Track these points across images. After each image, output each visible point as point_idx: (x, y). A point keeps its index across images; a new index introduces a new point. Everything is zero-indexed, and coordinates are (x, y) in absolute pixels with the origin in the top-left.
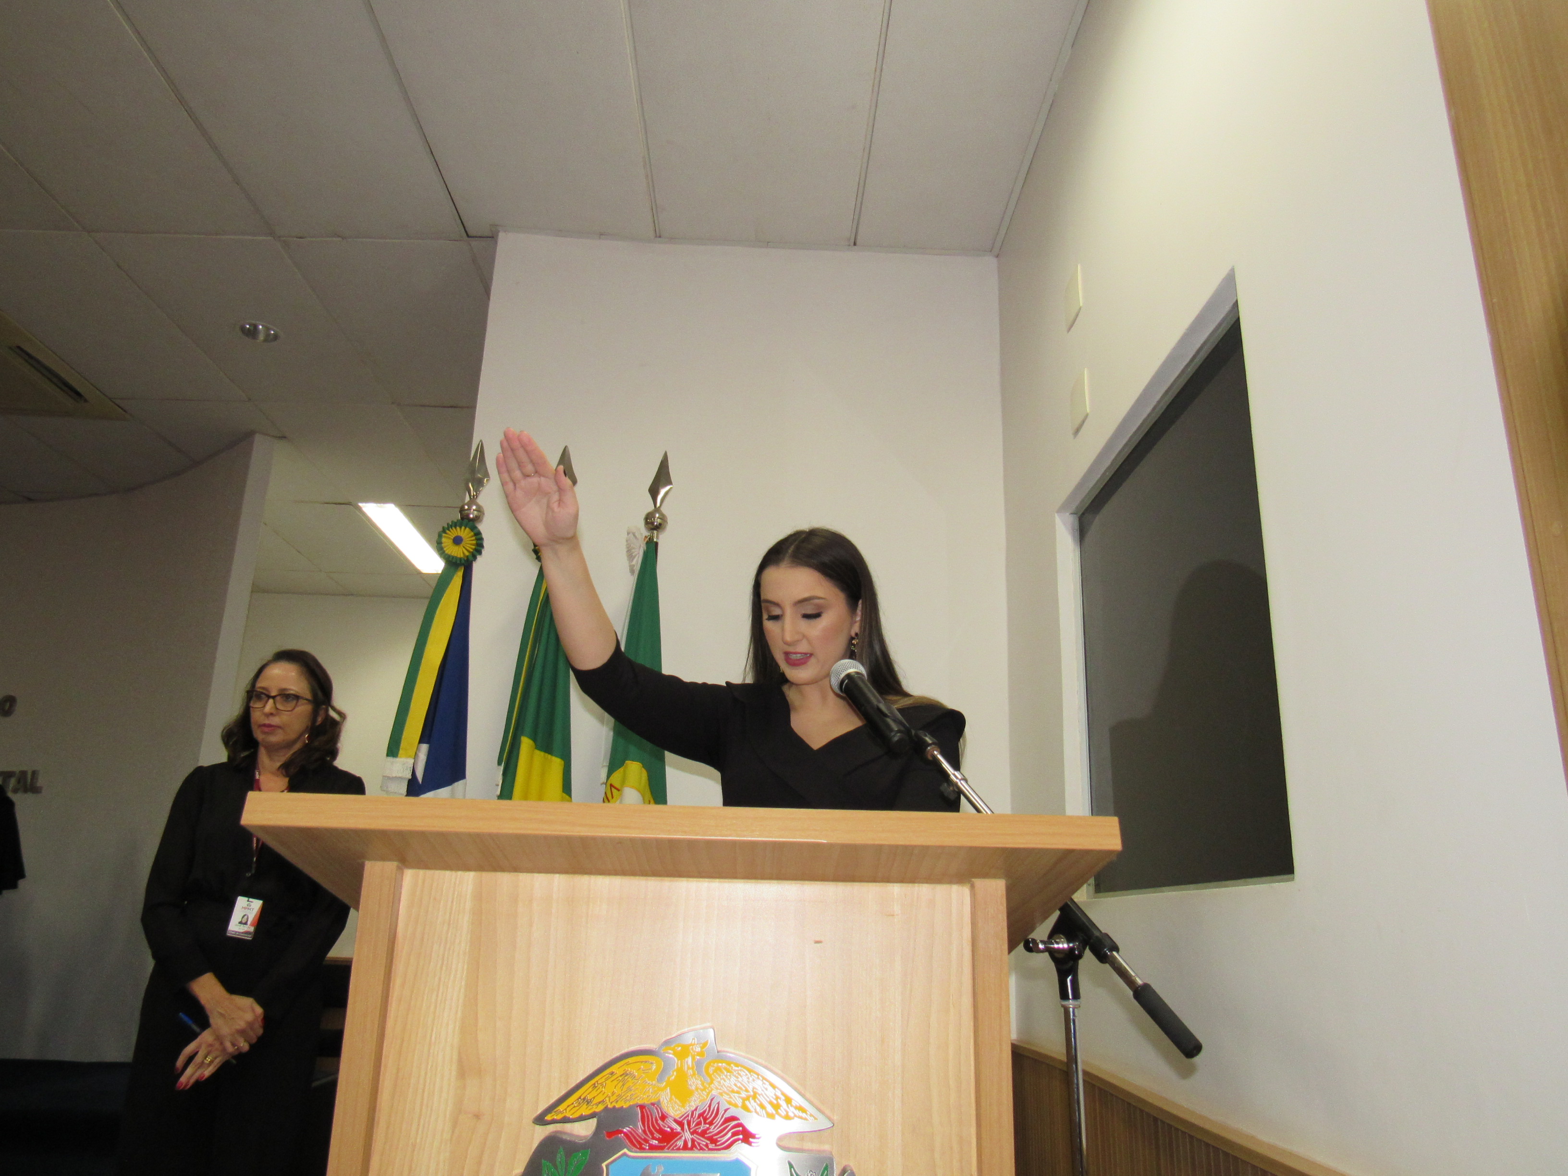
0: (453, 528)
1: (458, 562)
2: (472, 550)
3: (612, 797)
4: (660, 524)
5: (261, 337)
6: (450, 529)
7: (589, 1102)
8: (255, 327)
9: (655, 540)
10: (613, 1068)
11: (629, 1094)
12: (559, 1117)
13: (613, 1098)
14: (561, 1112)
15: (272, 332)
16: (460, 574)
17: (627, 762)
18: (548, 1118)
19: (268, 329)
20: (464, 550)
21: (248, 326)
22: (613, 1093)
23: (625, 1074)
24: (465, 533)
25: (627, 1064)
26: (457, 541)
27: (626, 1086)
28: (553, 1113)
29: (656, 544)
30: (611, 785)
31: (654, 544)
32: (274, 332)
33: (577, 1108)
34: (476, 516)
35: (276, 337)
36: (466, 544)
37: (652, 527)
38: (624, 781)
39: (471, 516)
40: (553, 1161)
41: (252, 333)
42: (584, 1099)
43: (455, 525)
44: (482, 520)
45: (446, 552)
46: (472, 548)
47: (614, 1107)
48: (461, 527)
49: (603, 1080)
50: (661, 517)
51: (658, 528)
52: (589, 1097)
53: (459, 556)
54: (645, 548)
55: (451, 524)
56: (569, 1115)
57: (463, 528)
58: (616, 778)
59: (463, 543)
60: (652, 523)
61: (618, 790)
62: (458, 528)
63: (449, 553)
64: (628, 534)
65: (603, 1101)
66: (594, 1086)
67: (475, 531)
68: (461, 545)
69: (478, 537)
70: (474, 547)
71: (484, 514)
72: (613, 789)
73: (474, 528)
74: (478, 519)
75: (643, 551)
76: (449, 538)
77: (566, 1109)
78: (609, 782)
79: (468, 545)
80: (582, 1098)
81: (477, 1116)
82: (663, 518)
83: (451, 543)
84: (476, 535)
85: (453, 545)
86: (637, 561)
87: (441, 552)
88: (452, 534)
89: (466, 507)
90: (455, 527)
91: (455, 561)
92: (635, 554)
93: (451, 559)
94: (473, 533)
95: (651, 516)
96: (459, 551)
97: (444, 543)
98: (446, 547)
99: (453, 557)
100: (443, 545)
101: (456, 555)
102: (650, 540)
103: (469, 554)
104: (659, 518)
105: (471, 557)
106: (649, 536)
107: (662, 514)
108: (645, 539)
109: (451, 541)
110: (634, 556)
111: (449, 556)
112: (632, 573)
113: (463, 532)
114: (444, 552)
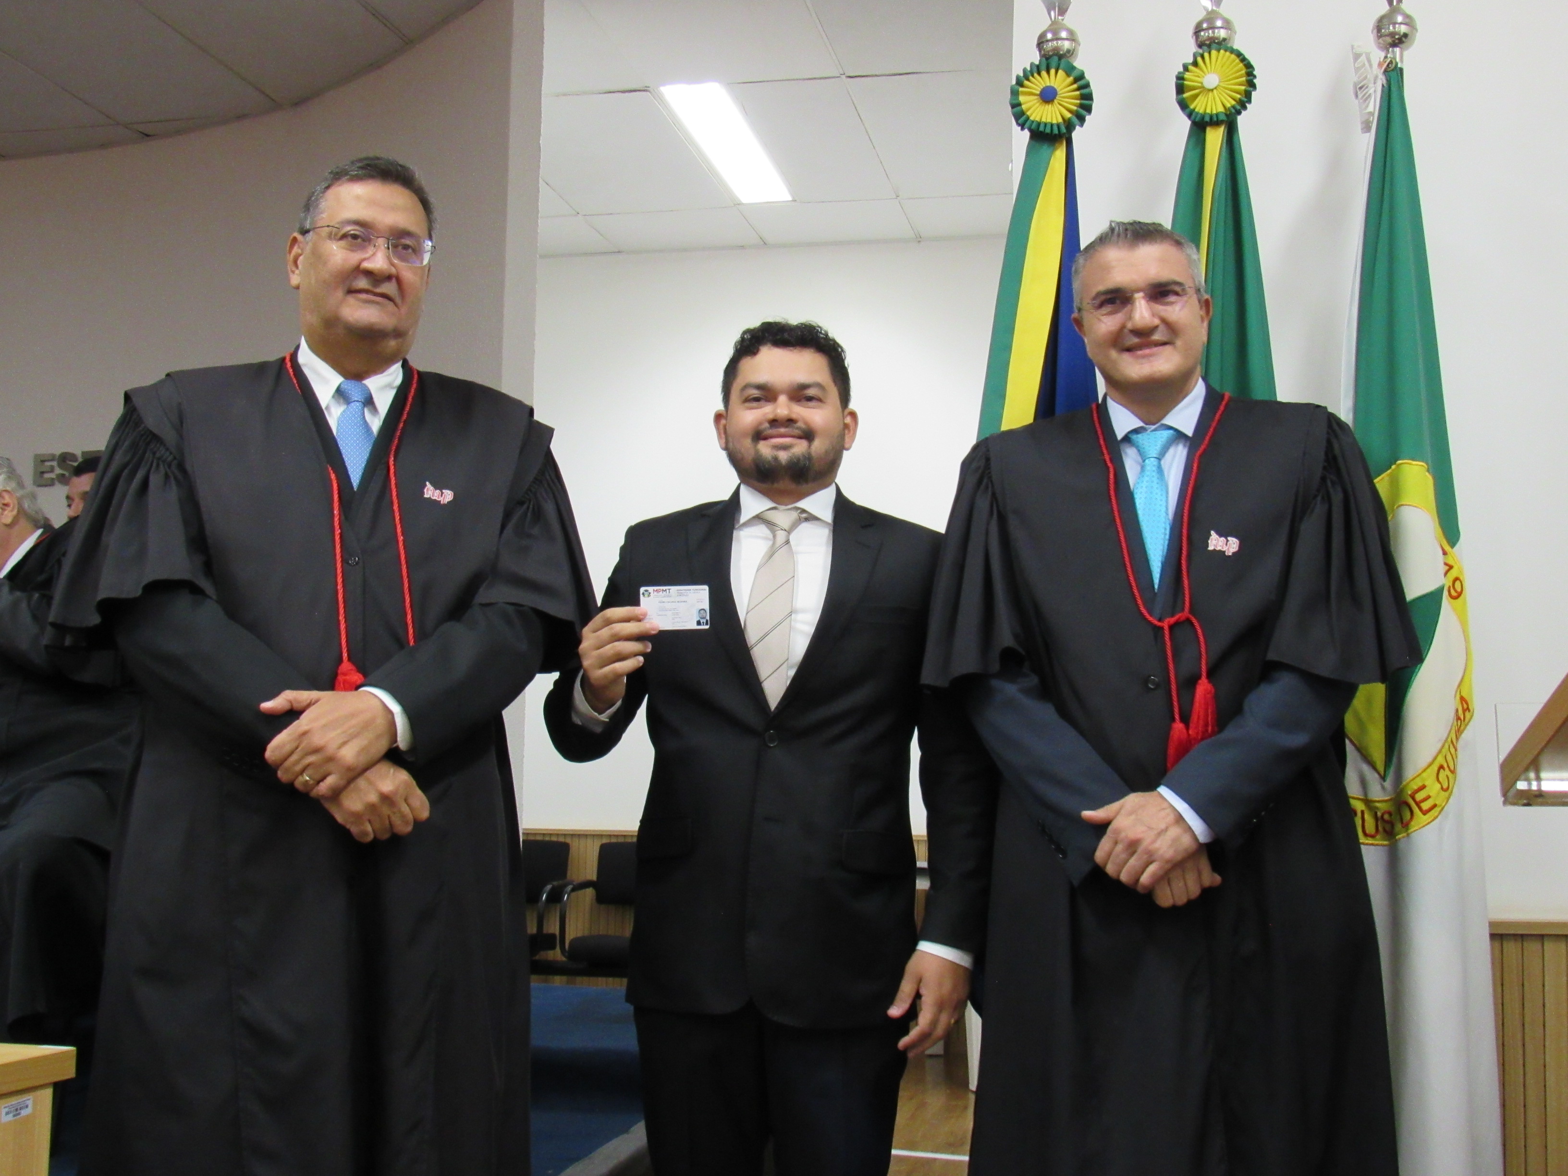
0: (1036, 75)
1: (1056, 131)
2: (1075, 108)
4: (1405, 35)
6: (1031, 78)
9: (1399, 66)
16: (1058, 155)
20: (1060, 107)
24: (1059, 81)
26: (1048, 96)
29: (1401, 70)
31: (1399, 70)
34: (1069, 50)
36: (1064, 98)
37: (1389, 40)
39: (1059, 50)
43: (1037, 69)
45: (1032, 118)
46: (1075, 105)
48: (1048, 72)
50: (1407, 20)
51: (1399, 41)
53: (1054, 122)
54: (1385, 82)
55: (1029, 69)
57: (1053, 71)
59: (1058, 99)
60: (1390, 34)
62: (1044, 73)
63: (1038, 119)
64: (1357, 57)
67: (1075, 74)
68: (1056, 101)
69: (1082, 83)
70: (1078, 102)
71: (1081, 43)
73: (1070, 70)
74: (1070, 53)
76: (1033, 95)
79: (1066, 102)
82: (1409, 21)
83: (1036, 101)
84: (1076, 80)
85: (1041, 104)
86: (1374, 105)
87: (1021, 120)
88: (1036, 85)
89: (1049, 36)
90: (1039, 74)
91: (1048, 130)
92: (1371, 91)
93: (1041, 129)
94: (1071, 79)
95: (1385, 21)
96: (1054, 113)
97: (1024, 104)
98: (1029, 109)
99: (1046, 124)
100: (1024, 107)
101: (1049, 120)
102: (1388, 65)
103: (1068, 115)
104: (1401, 23)
105: (1075, 120)
106: (1386, 57)
107: (1407, 16)
108: (1380, 65)
109: (1036, 97)
110: (1370, 95)
111: (1039, 124)
112: (1367, 128)
113: (1056, 77)
114: (1028, 118)
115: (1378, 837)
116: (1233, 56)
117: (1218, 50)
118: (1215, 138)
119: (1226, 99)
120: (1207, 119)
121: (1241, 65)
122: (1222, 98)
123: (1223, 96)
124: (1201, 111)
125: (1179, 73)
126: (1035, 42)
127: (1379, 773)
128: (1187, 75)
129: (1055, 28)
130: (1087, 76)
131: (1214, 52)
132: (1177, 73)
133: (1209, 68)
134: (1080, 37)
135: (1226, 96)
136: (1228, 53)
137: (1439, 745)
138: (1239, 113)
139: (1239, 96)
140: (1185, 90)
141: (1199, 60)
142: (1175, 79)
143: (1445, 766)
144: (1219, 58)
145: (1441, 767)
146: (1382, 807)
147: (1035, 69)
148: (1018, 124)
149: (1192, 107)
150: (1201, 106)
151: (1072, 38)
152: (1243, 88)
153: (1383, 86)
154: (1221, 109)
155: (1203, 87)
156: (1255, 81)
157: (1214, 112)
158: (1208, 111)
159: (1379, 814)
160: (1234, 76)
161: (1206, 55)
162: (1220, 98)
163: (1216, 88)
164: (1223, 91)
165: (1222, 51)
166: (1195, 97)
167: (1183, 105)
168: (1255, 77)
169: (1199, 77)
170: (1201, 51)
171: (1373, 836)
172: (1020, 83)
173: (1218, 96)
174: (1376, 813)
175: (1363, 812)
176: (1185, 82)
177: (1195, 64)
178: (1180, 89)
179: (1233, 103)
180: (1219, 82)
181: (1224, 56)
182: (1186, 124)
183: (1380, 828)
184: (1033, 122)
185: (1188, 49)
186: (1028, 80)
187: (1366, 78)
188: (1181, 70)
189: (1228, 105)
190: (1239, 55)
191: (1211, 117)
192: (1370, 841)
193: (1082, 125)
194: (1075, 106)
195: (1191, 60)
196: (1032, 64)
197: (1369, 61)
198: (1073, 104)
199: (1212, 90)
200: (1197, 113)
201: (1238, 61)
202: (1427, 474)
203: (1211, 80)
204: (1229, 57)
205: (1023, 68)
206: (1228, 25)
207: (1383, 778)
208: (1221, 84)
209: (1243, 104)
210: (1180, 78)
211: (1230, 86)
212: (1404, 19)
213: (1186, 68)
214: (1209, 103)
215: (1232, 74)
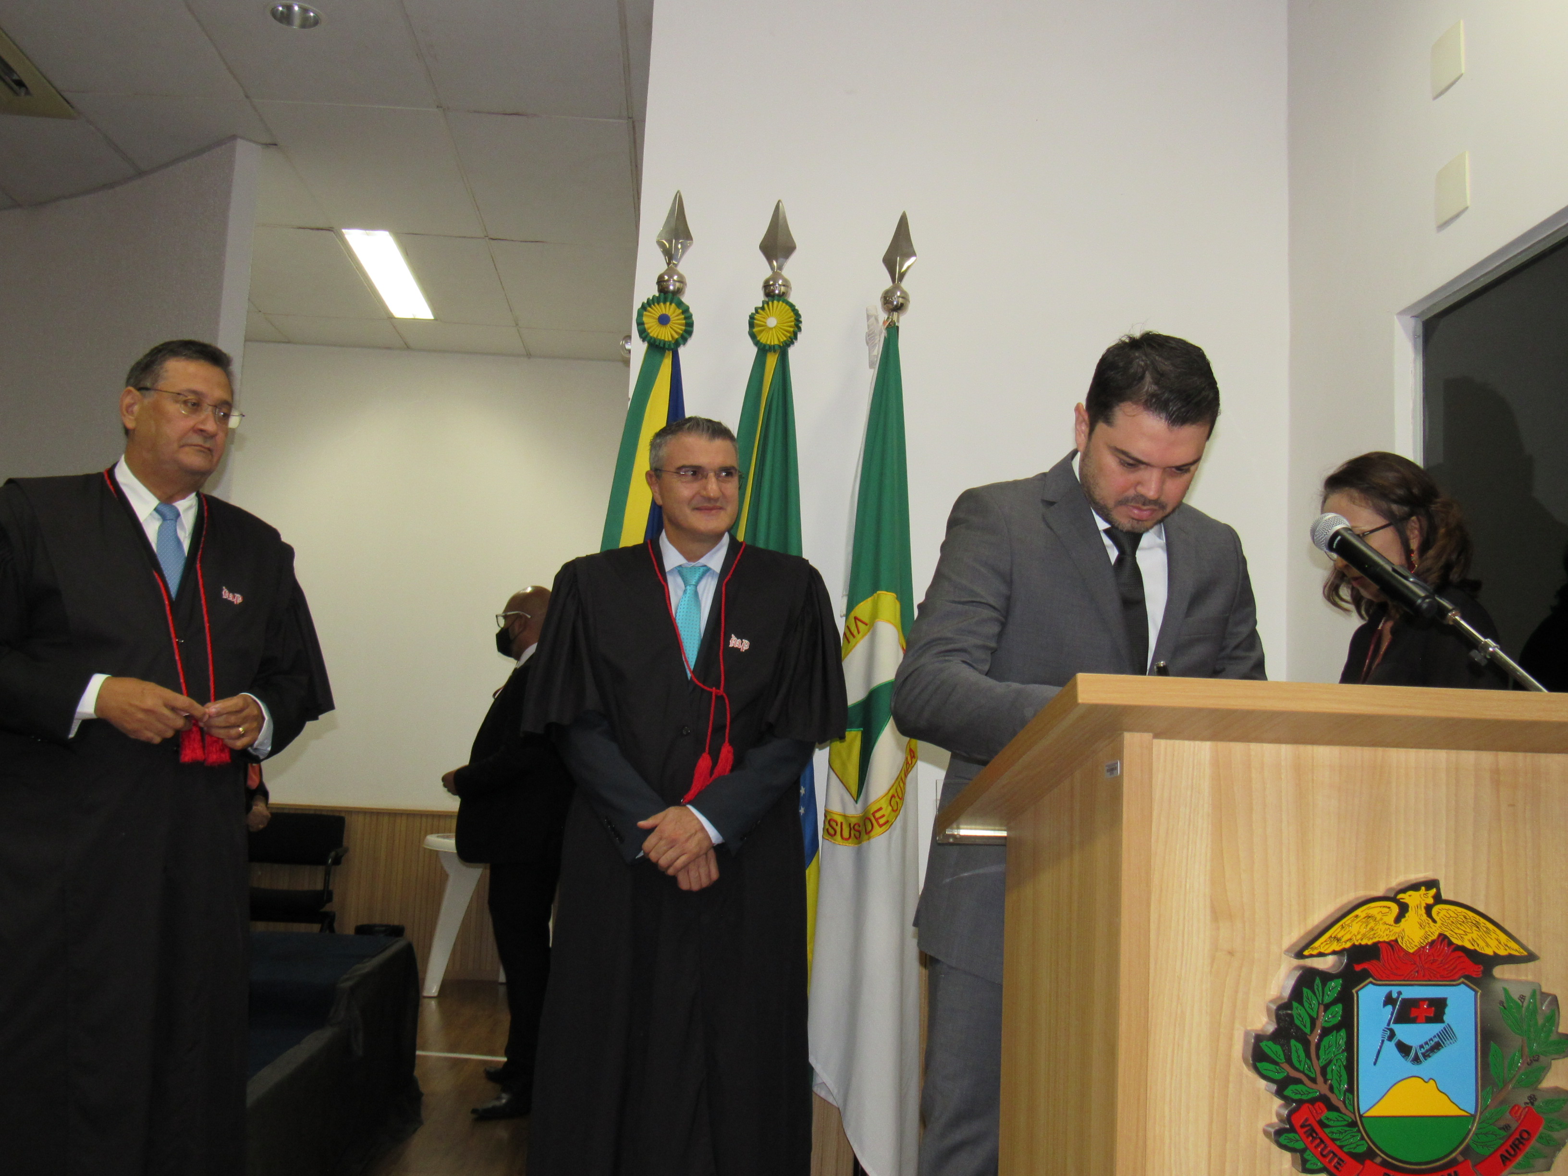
0: (656, 304)
1: (666, 346)
2: (681, 332)
3: (859, 632)
4: (902, 305)
5: (297, 21)
6: (652, 306)
7: (1338, 940)
8: (289, 8)
9: (896, 325)
10: (1358, 912)
11: (1372, 933)
12: (1315, 952)
13: (1359, 937)
14: (1316, 948)
15: (312, 14)
16: (667, 362)
17: (878, 592)
18: (1306, 953)
19: (305, 10)
20: (671, 330)
21: (281, 9)
22: (1359, 933)
23: (1368, 917)
24: (670, 310)
25: (1369, 908)
26: (664, 320)
27: (1369, 926)
28: (1309, 950)
29: (898, 327)
30: (856, 618)
31: (896, 328)
32: (314, 13)
33: (1327, 946)
34: (679, 289)
35: (316, 22)
36: (674, 323)
37: (891, 307)
38: (874, 615)
39: (671, 288)
40: (1311, 988)
41: (286, 17)
42: (1335, 937)
43: (657, 300)
44: (684, 293)
45: (651, 335)
47: (1360, 944)
48: (665, 303)
49: (1349, 922)
50: (903, 295)
51: (899, 308)
52: (1339, 936)
53: (666, 339)
54: (886, 335)
55: (651, 299)
56: (1322, 950)
57: (668, 304)
58: (863, 609)
59: (671, 324)
60: (892, 303)
61: (866, 624)
62: (662, 304)
63: (655, 335)
64: (869, 317)
65: (1351, 939)
66: (1342, 927)
67: (683, 307)
68: (668, 325)
69: (687, 315)
70: (682, 327)
71: (686, 285)
72: (859, 623)
73: (680, 304)
74: (679, 291)
75: (883, 338)
76: (654, 318)
77: (1320, 946)
78: (853, 614)
79: (676, 325)
80: (1333, 936)
81: (1231, 953)
82: (905, 296)
83: (654, 323)
84: (683, 313)
85: (658, 325)
86: (878, 350)
87: (644, 335)
88: (656, 312)
89: (666, 278)
90: (658, 304)
91: (662, 345)
92: (877, 341)
93: (657, 343)
94: (681, 311)
95: (890, 294)
96: (666, 333)
97: (647, 323)
98: (650, 328)
99: (660, 340)
100: (646, 326)
101: (663, 338)
102: (889, 324)
103: (676, 336)
104: (899, 297)
105: (680, 341)
106: (888, 318)
107: (903, 292)
108: (884, 323)
109: (655, 320)
110: (875, 345)
111: (655, 340)
112: (871, 365)
113: (669, 310)
114: (648, 334)
115: (850, 841)
116: (787, 307)
117: (778, 301)
118: (772, 361)
119: (781, 336)
120: (767, 348)
121: (792, 314)
122: (779, 336)
123: (779, 334)
124: (764, 342)
125: (752, 314)
126: (656, 281)
127: (854, 799)
128: (757, 316)
129: (671, 271)
130: (691, 310)
131: (775, 302)
132: (750, 314)
133: (771, 311)
134: (688, 281)
135: (781, 334)
136: (784, 304)
137: (893, 781)
138: (789, 346)
139: (789, 335)
140: (755, 325)
141: (766, 306)
142: (748, 318)
143: (896, 795)
144: (778, 306)
145: (893, 796)
146: (853, 821)
147: (655, 300)
148: (640, 336)
149: (758, 339)
150: (764, 339)
151: (682, 281)
152: (792, 329)
153: (885, 337)
154: (776, 342)
155: (766, 326)
156: (800, 325)
157: (772, 344)
158: (768, 343)
159: (852, 826)
160: (787, 320)
161: (770, 303)
162: (777, 335)
163: (775, 327)
164: (780, 331)
165: (781, 302)
166: (761, 331)
167: (753, 336)
168: (801, 322)
169: (764, 318)
170: (767, 299)
171: (847, 839)
172: (644, 307)
173: (776, 333)
174: (850, 824)
175: (842, 823)
176: (755, 321)
177: (763, 308)
178: (752, 325)
179: (785, 339)
180: (777, 323)
181: (782, 305)
182: (755, 350)
183: (852, 835)
184: (651, 338)
185: (759, 298)
186: (650, 306)
187: (873, 333)
188: (754, 311)
189: (782, 340)
190: (792, 306)
191: (770, 347)
192: (844, 841)
193: (684, 344)
194: (681, 330)
195: (761, 305)
196: (654, 296)
197: (877, 320)
198: (680, 329)
199: (771, 329)
200: (762, 343)
201: (790, 311)
202: (896, 601)
203: (772, 322)
204: (785, 307)
205: (647, 298)
206: (786, 284)
207: (856, 802)
208: (779, 325)
209: (792, 339)
210: (752, 318)
211: (784, 327)
212: (901, 294)
213: (756, 309)
214: (770, 337)
215: (787, 319)
